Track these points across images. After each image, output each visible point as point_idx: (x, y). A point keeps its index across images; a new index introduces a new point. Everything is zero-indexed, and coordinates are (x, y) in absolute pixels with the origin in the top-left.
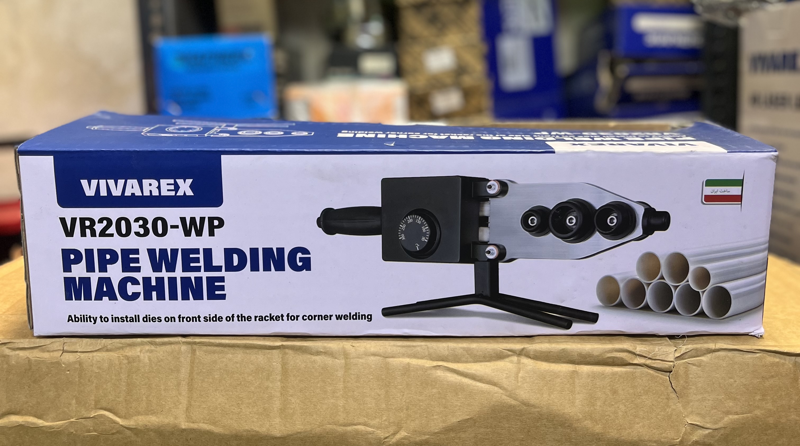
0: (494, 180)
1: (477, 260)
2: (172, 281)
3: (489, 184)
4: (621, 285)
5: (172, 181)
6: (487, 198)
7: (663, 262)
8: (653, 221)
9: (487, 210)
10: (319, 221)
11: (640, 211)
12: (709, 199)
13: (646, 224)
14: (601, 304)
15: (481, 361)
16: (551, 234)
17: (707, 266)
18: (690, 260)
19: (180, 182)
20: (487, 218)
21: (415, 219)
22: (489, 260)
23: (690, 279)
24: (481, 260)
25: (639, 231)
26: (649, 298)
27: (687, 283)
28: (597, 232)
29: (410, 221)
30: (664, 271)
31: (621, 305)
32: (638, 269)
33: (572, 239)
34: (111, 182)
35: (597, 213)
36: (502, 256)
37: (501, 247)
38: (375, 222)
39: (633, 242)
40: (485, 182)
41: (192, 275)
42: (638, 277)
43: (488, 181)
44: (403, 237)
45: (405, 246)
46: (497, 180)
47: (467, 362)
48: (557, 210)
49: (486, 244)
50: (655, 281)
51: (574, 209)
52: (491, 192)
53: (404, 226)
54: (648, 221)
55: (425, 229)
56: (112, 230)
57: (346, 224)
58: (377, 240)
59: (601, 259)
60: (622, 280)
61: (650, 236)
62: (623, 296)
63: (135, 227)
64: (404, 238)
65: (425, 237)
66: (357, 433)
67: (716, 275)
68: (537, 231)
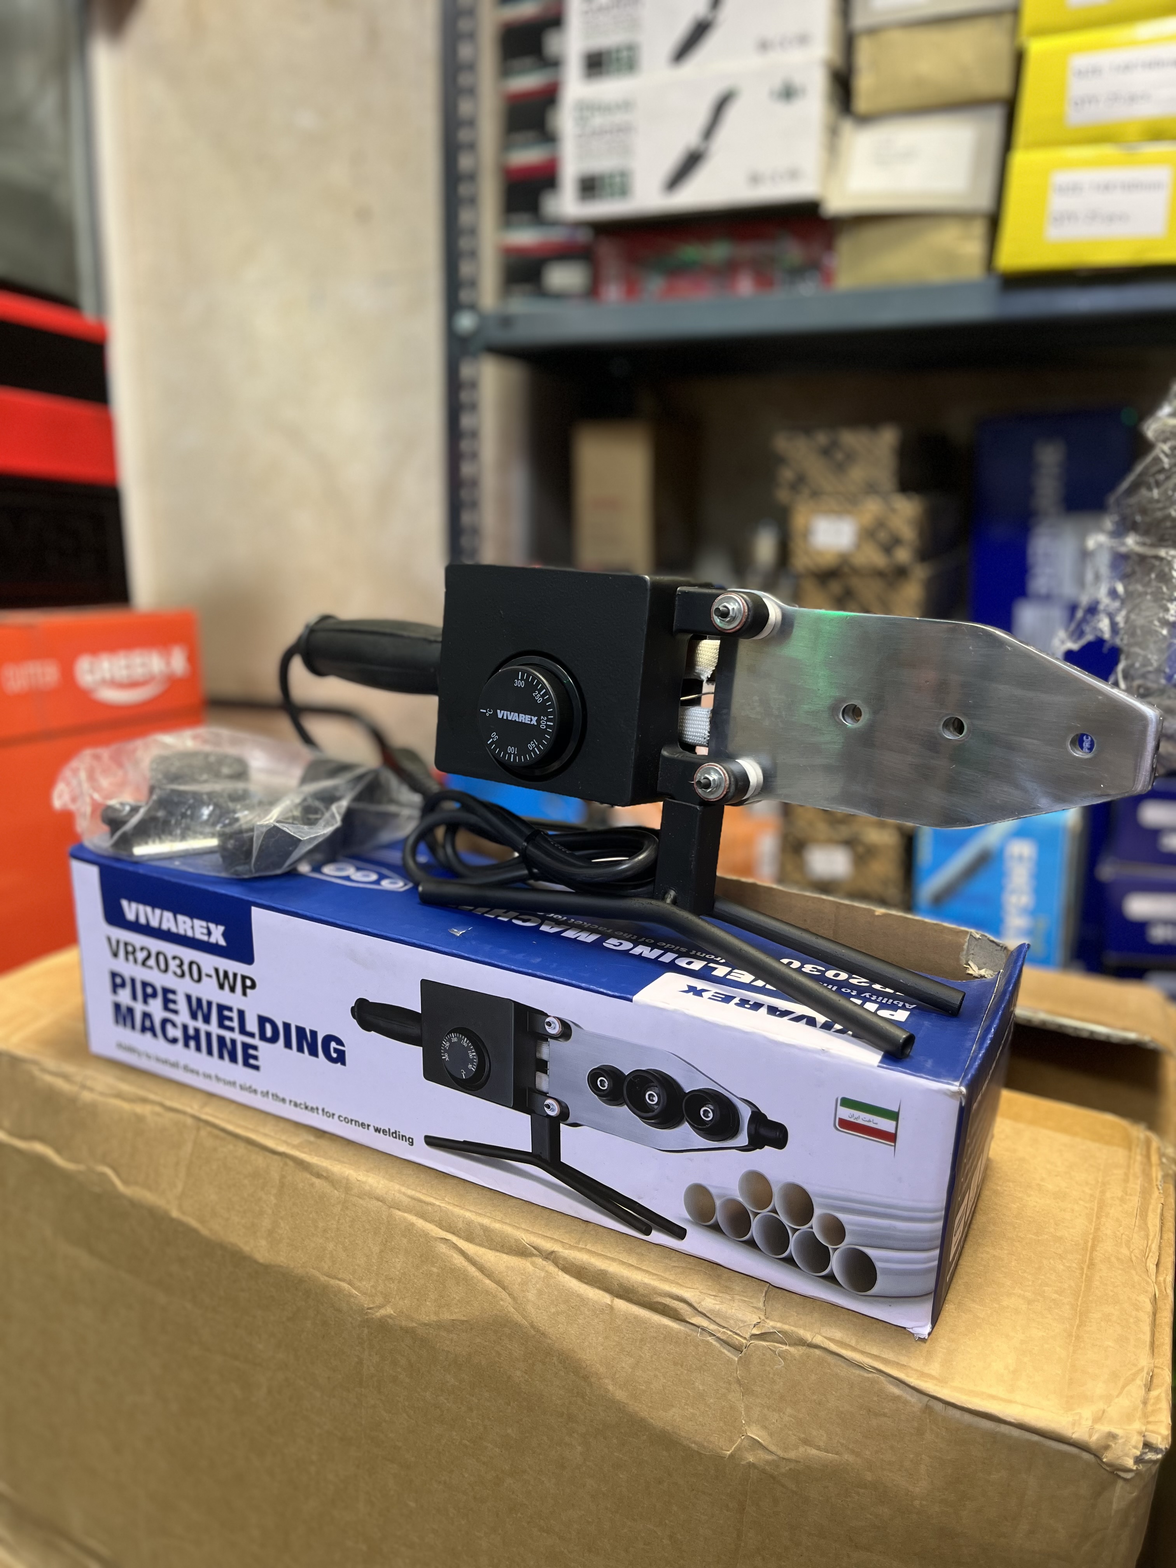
0: (554, 1017)
1: (535, 1113)
2: (208, 1035)
3: (548, 1020)
4: (718, 1203)
5: (204, 924)
6: (546, 1037)
7: (776, 1190)
8: (763, 1131)
9: (546, 1051)
10: (353, 1009)
11: (746, 1113)
12: (846, 1125)
13: (753, 1132)
14: (688, 1217)
15: (497, 1251)
16: (626, 1106)
17: (841, 1216)
18: (815, 1201)
19: (212, 926)
20: (546, 1062)
21: (460, 1040)
22: (548, 1116)
23: (815, 1225)
24: (538, 1113)
25: (743, 1139)
26: (755, 1231)
27: (810, 1230)
28: (686, 1123)
29: (455, 1040)
30: (777, 1202)
31: (716, 1228)
32: (741, 1189)
33: (653, 1121)
34: (149, 909)
35: (686, 1098)
36: (564, 1115)
37: (563, 1105)
38: (415, 1030)
39: (734, 1150)
40: (544, 1017)
41: (228, 1035)
42: (740, 1199)
43: (548, 1016)
44: (446, 1057)
45: (449, 1068)
46: (558, 1018)
47: (481, 1245)
48: (635, 1077)
49: (545, 1095)
50: (765, 1212)
51: (656, 1083)
52: (550, 1030)
53: (448, 1044)
54: (756, 1129)
55: (472, 1054)
56: (152, 962)
57: (382, 1023)
58: (417, 1051)
59: (691, 1160)
60: (720, 1196)
61: (758, 1150)
62: (719, 1217)
63: (173, 965)
64: (447, 1059)
65: (473, 1065)
66: (340, 1290)
67: (854, 1233)
68: (609, 1098)
